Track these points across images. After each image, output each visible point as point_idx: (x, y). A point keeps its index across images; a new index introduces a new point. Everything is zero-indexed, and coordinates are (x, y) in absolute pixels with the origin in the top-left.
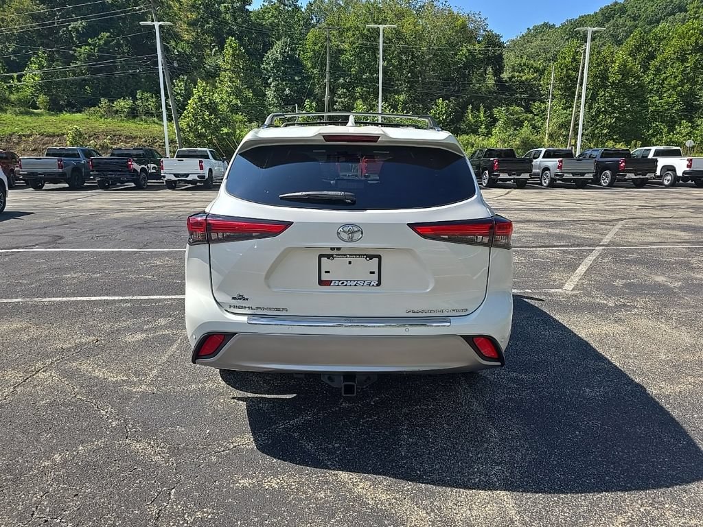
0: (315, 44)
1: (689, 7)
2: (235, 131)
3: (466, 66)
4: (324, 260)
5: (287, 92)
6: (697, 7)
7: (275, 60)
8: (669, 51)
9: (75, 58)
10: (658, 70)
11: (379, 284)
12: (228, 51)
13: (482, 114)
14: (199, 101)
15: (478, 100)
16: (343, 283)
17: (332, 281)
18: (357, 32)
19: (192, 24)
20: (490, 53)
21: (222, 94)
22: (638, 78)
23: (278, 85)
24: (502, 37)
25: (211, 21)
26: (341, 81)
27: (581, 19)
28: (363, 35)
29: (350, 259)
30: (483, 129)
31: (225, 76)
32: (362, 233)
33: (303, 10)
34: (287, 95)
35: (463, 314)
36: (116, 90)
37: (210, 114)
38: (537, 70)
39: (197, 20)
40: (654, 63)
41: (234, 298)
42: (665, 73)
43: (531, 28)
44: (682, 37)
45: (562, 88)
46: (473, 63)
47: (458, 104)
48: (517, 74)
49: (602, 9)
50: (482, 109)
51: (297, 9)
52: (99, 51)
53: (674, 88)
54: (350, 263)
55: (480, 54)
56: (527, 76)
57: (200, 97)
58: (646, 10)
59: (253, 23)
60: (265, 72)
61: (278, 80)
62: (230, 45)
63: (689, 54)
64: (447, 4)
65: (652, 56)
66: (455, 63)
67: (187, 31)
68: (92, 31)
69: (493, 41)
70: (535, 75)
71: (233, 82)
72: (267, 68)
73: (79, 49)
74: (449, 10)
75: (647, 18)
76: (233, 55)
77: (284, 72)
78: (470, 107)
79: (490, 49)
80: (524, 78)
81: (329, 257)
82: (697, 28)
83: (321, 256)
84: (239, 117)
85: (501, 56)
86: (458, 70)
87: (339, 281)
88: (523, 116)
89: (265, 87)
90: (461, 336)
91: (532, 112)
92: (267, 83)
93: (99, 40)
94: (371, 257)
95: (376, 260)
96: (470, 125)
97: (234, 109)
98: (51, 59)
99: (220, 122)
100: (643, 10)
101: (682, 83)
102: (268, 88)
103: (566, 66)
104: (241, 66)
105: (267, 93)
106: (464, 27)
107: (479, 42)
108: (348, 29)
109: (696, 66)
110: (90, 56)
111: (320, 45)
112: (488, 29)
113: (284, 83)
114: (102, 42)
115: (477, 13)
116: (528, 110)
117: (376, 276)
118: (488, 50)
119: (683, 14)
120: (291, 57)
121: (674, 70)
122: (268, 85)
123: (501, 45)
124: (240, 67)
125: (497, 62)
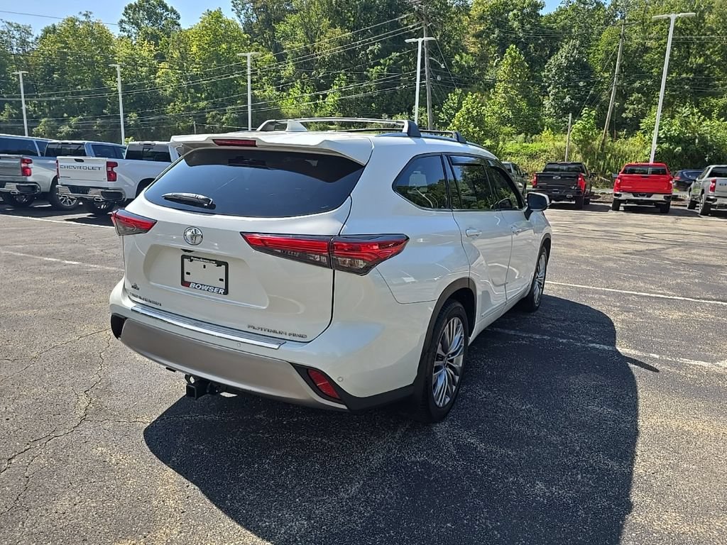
0: (611, 44)
2: (498, 144)
4: (185, 261)
5: (568, 99)
7: (559, 67)
9: (367, 78)
12: (507, 60)
14: (466, 114)
16: (199, 286)
17: (190, 283)
19: (477, 36)
21: (494, 106)
23: (558, 92)
25: (497, 31)
26: (637, 84)
29: (205, 264)
31: (500, 87)
32: (202, 237)
33: (606, 6)
34: (566, 104)
35: (303, 340)
36: (396, 105)
37: (475, 127)
39: (483, 32)
41: (132, 287)
51: (599, 5)
52: (388, 70)
54: (204, 267)
57: (468, 109)
59: (542, 27)
60: (545, 79)
61: (558, 88)
62: (510, 54)
67: (474, 43)
68: (384, 53)
71: (508, 92)
72: (548, 75)
73: (371, 70)
76: (512, 65)
77: (568, 79)
81: (189, 258)
83: (183, 257)
84: (507, 129)
87: (196, 284)
89: (544, 96)
90: (290, 363)
92: (546, 92)
93: (390, 59)
94: (219, 263)
95: (224, 267)
97: (504, 121)
98: (350, 81)
99: (483, 135)
102: (547, 97)
104: (518, 76)
105: (544, 102)
110: (380, 75)
113: (565, 90)
114: (391, 62)
117: (223, 284)
120: (578, 61)
122: (547, 94)
124: (516, 76)
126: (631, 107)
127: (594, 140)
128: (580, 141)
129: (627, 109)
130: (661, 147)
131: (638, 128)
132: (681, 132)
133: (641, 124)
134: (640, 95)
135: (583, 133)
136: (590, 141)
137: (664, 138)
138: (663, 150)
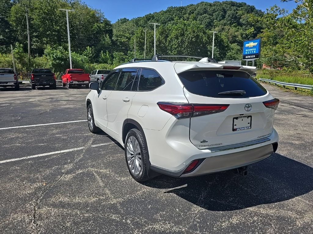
0: (16, 13)
1: (175, 19)
3: (97, 33)
4: (235, 120)
6: (177, 19)
8: (173, 35)
10: (170, 42)
11: (251, 128)
13: (108, 55)
15: (105, 48)
18: (41, 11)
20: (107, 29)
22: (164, 44)
24: (111, 22)
26: (35, 34)
27: (139, 18)
28: (45, 13)
29: (242, 119)
30: (109, 62)
35: (269, 135)
38: (127, 38)
40: (169, 39)
41: (201, 142)
42: (172, 43)
43: (119, 19)
44: (176, 30)
45: (138, 46)
46: (100, 32)
47: (96, 50)
48: (120, 38)
49: (146, 16)
50: (107, 53)
53: (176, 49)
55: (103, 28)
56: (124, 40)
58: (161, 18)
63: (179, 37)
64: (85, 4)
65: (167, 36)
66: (92, 31)
69: (107, 23)
70: (127, 40)
74: (86, 7)
75: (162, 21)
78: (102, 51)
79: (107, 26)
80: (122, 41)
81: (237, 118)
82: (181, 27)
83: (234, 118)
85: (111, 30)
86: (94, 34)
87: (239, 128)
88: (124, 57)
90: (272, 144)
91: (127, 55)
94: (249, 117)
95: (250, 118)
96: (103, 59)
100: (160, 18)
101: (178, 47)
103: (139, 37)
106: (94, 15)
107: (102, 23)
108: (36, 9)
109: (181, 41)
111: (20, 15)
112: (105, 17)
115: (99, 10)
116: (126, 54)
117: (250, 124)
118: (106, 27)
119: (173, 21)
120: (2, 19)
121: (175, 42)
123: (111, 25)
125: (110, 32)
126: (35, 44)
127: (25, 58)
128: (19, 58)
129: (33, 44)
130: (56, 62)
131: (44, 54)
132: (62, 56)
133: (44, 52)
134: (37, 39)
135: (19, 54)
136: (23, 58)
137: (56, 58)
138: (57, 63)
